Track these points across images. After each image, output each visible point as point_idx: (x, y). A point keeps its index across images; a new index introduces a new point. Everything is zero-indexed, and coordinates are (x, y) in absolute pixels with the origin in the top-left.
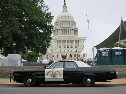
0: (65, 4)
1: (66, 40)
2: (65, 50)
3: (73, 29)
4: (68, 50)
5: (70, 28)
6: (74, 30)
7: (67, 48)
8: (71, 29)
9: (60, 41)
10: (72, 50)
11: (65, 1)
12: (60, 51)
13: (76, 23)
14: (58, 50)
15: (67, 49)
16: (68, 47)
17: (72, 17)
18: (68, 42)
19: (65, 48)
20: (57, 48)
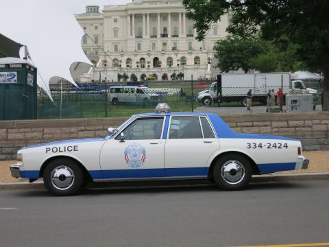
1: (159, 12)
2: (154, 45)
4: (165, 44)
7: (159, 36)
9: (138, 17)
10: (175, 43)
12: (139, 48)
14: (132, 45)
15: (159, 41)
16: (164, 35)
18: (164, 16)
19: (156, 37)
20: (129, 37)
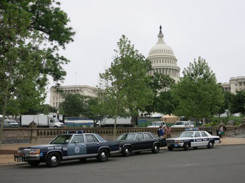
0: (161, 31)
3: (173, 69)
5: (168, 68)
6: (175, 70)
8: (170, 69)
11: (161, 28)
13: (177, 60)
17: (171, 52)
